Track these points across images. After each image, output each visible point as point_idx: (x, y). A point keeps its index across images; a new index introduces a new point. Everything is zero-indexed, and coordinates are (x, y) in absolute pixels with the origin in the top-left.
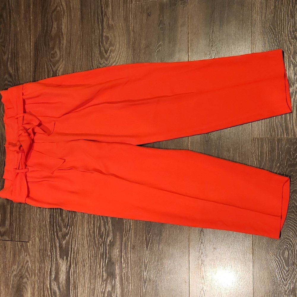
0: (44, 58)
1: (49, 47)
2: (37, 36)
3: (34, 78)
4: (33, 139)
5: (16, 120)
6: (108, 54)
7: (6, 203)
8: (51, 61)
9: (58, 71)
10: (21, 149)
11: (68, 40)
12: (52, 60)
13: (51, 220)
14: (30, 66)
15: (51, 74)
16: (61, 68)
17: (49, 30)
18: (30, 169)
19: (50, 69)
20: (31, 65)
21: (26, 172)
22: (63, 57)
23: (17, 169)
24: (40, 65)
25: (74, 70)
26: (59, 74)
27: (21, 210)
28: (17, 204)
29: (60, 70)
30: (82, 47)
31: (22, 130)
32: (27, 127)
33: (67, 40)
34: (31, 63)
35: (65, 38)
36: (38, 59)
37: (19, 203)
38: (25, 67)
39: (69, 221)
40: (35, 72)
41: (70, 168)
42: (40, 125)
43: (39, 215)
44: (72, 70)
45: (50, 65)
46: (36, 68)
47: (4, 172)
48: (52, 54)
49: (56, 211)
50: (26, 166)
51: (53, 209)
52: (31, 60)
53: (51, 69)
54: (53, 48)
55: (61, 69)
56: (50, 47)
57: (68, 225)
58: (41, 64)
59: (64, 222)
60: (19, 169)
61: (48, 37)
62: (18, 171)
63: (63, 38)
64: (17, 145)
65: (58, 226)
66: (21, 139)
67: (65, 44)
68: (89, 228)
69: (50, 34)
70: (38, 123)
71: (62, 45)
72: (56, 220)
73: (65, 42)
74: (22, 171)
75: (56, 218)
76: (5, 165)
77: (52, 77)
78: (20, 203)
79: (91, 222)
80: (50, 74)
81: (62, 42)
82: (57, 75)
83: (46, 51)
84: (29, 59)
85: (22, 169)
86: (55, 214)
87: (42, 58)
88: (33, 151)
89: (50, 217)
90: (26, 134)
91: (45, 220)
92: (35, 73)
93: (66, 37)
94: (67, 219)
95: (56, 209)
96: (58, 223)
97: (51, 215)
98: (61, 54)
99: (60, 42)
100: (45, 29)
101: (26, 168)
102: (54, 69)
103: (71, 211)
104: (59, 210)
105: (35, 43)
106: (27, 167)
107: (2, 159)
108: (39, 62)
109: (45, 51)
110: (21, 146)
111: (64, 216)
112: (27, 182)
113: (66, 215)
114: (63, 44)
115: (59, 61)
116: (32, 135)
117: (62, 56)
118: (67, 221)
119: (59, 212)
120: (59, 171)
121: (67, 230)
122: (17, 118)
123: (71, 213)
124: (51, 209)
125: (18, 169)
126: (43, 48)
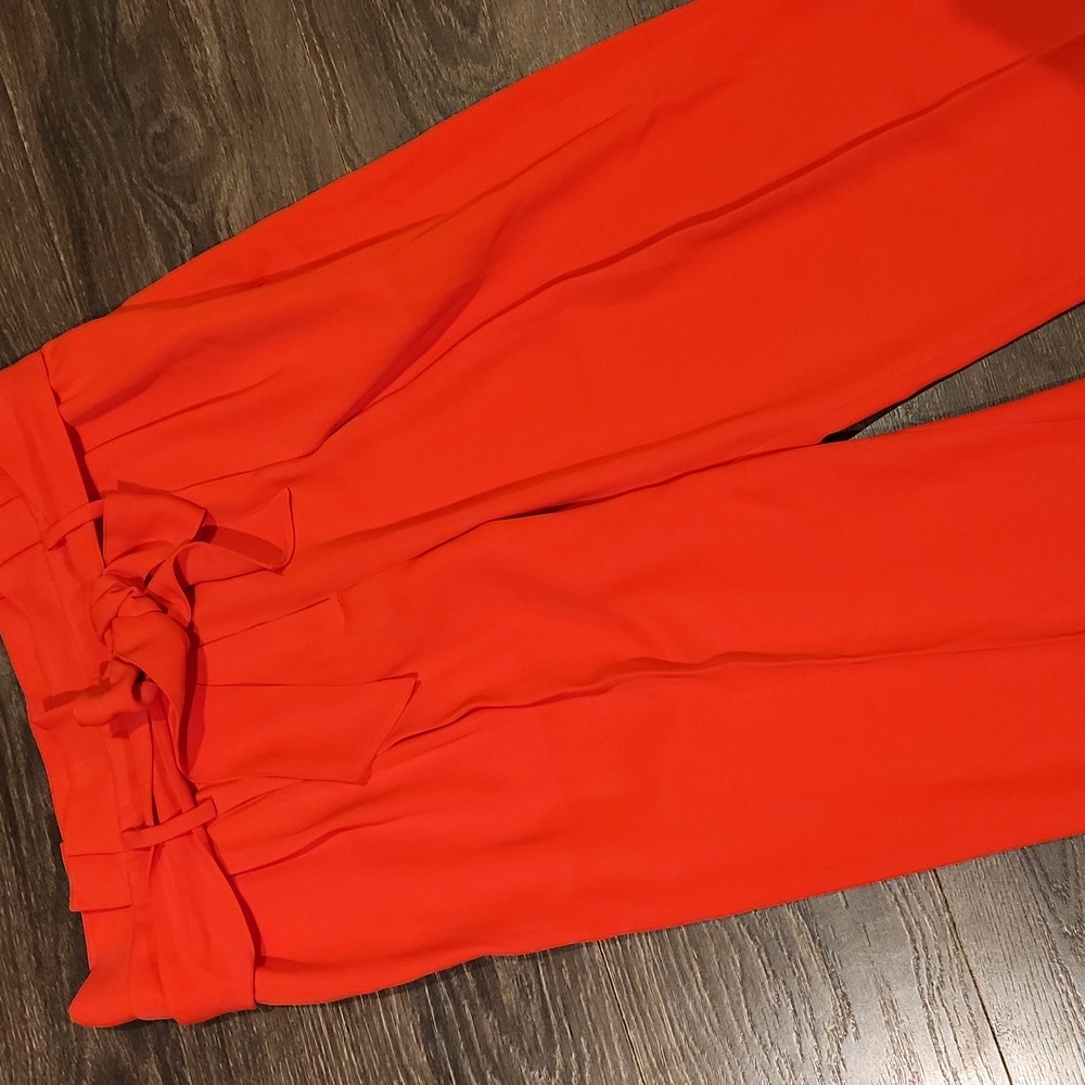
0: (117, 172)
1: (128, 106)
2: (43, 74)
3: (91, 303)
4: (192, 624)
5: (57, 557)
6: (484, 26)
7: (124, 1052)
8: (161, 178)
9: (220, 216)
10: (146, 691)
11: (228, 39)
12: (165, 168)
13: (436, 1051)
14: (46, 248)
15: (183, 246)
16: (232, 191)
17: (103, 22)
18: (224, 800)
19: (169, 219)
20: (50, 235)
21: (205, 826)
22: (226, 133)
23: (143, 826)
24: (103, 220)
25: (310, 179)
26: (229, 229)
27: (235, 1062)
28: (199, 1035)
29: (232, 205)
30: (322, 46)
31: (114, 591)
32: (138, 565)
33: (219, 34)
34: (49, 229)
35: (207, 30)
36: (81, 195)
37: (209, 1023)
38: (21, 259)
39: (546, 1016)
40: (84, 266)
41: (463, 705)
42: (206, 533)
43: (355, 1047)
44: (298, 181)
45: (165, 198)
46: (84, 247)
47: (62, 877)
48: (157, 136)
49: (449, 986)
50: (193, 790)
51: (430, 980)
52: (42, 213)
53: (178, 221)
54: (155, 107)
55: (231, 198)
56: (135, 103)
57: (551, 1046)
58: (108, 214)
59: (520, 1031)
60: (157, 822)
61: (104, 63)
62: (152, 836)
63: (195, 33)
64: (112, 681)
65: (493, 1073)
66: (124, 639)
67: (216, 64)
68: (687, 1013)
69: (112, 39)
70: (194, 522)
71: (199, 73)
72: (468, 1041)
73: (212, 50)
74: (181, 825)
75: (464, 1027)
76: (57, 839)
77: (195, 253)
78: (217, 1020)
79: (688, 972)
80: (178, 246)
81: (195, 56)
82: (223, 235)
83: (117, 135)
84: (32, 211)
85: (180, 813)
86: (450, 1008)
87: (106, 177)
88: (209, 691)
89: (428, 1037)
90: (147, 606)
91: (403, 1066)
92: (87, 274)
93: (210, 21)
94: (535, 1008)
95: (445, 975)
96: (487, 1051)
97: (426, 1024)
98: (212, 122)
99: (184, 65)
100: (77, 20)
101: (196, 804)
102: (196, 214)
103: (545, 954)
104: (468, 975)
105: (40, 116)
106: (199, 797)
107: (30, 810)
108: (92, 206)
109: (110, 139)
110: (141, 677)
111: (509, 996)
112: (230, 879)
113: (522, 990)
114: (205, 67)
115: (207, 161)
116: (179, 604)
117: (218, 130)
118: (538, 1020)
119: (472, 985)
120: (403, 748)
121: (551, 1074)
122: (61, 543)
123: (547, 964)
124: (415, 985)
125: (150, 821)
126: (97, 124)
